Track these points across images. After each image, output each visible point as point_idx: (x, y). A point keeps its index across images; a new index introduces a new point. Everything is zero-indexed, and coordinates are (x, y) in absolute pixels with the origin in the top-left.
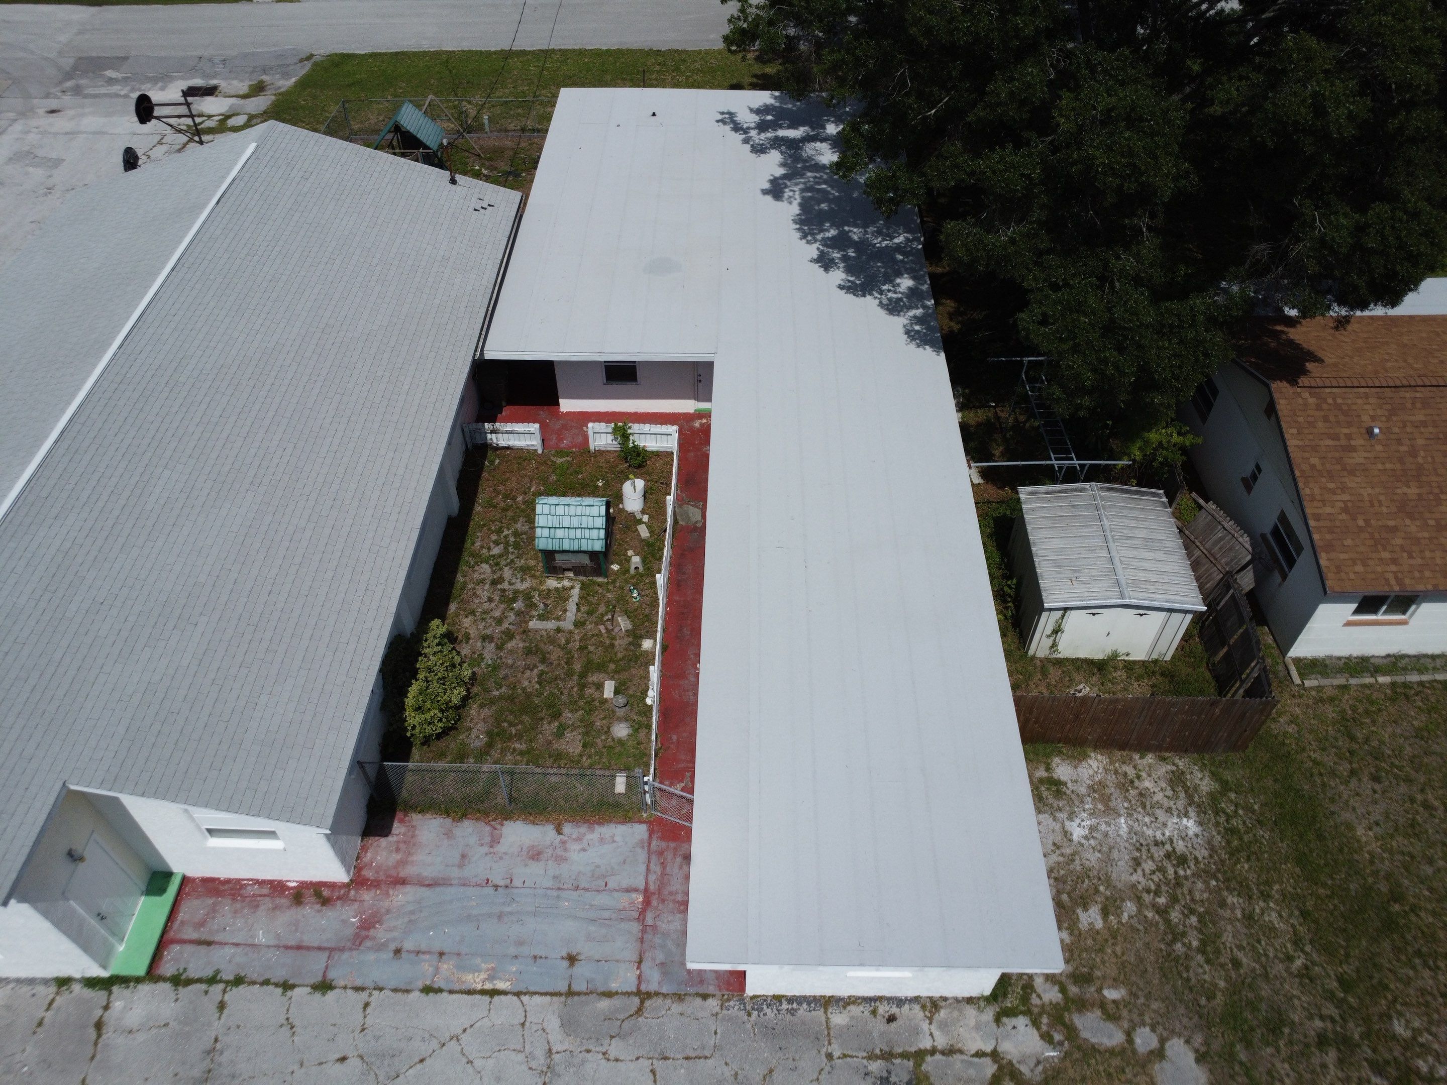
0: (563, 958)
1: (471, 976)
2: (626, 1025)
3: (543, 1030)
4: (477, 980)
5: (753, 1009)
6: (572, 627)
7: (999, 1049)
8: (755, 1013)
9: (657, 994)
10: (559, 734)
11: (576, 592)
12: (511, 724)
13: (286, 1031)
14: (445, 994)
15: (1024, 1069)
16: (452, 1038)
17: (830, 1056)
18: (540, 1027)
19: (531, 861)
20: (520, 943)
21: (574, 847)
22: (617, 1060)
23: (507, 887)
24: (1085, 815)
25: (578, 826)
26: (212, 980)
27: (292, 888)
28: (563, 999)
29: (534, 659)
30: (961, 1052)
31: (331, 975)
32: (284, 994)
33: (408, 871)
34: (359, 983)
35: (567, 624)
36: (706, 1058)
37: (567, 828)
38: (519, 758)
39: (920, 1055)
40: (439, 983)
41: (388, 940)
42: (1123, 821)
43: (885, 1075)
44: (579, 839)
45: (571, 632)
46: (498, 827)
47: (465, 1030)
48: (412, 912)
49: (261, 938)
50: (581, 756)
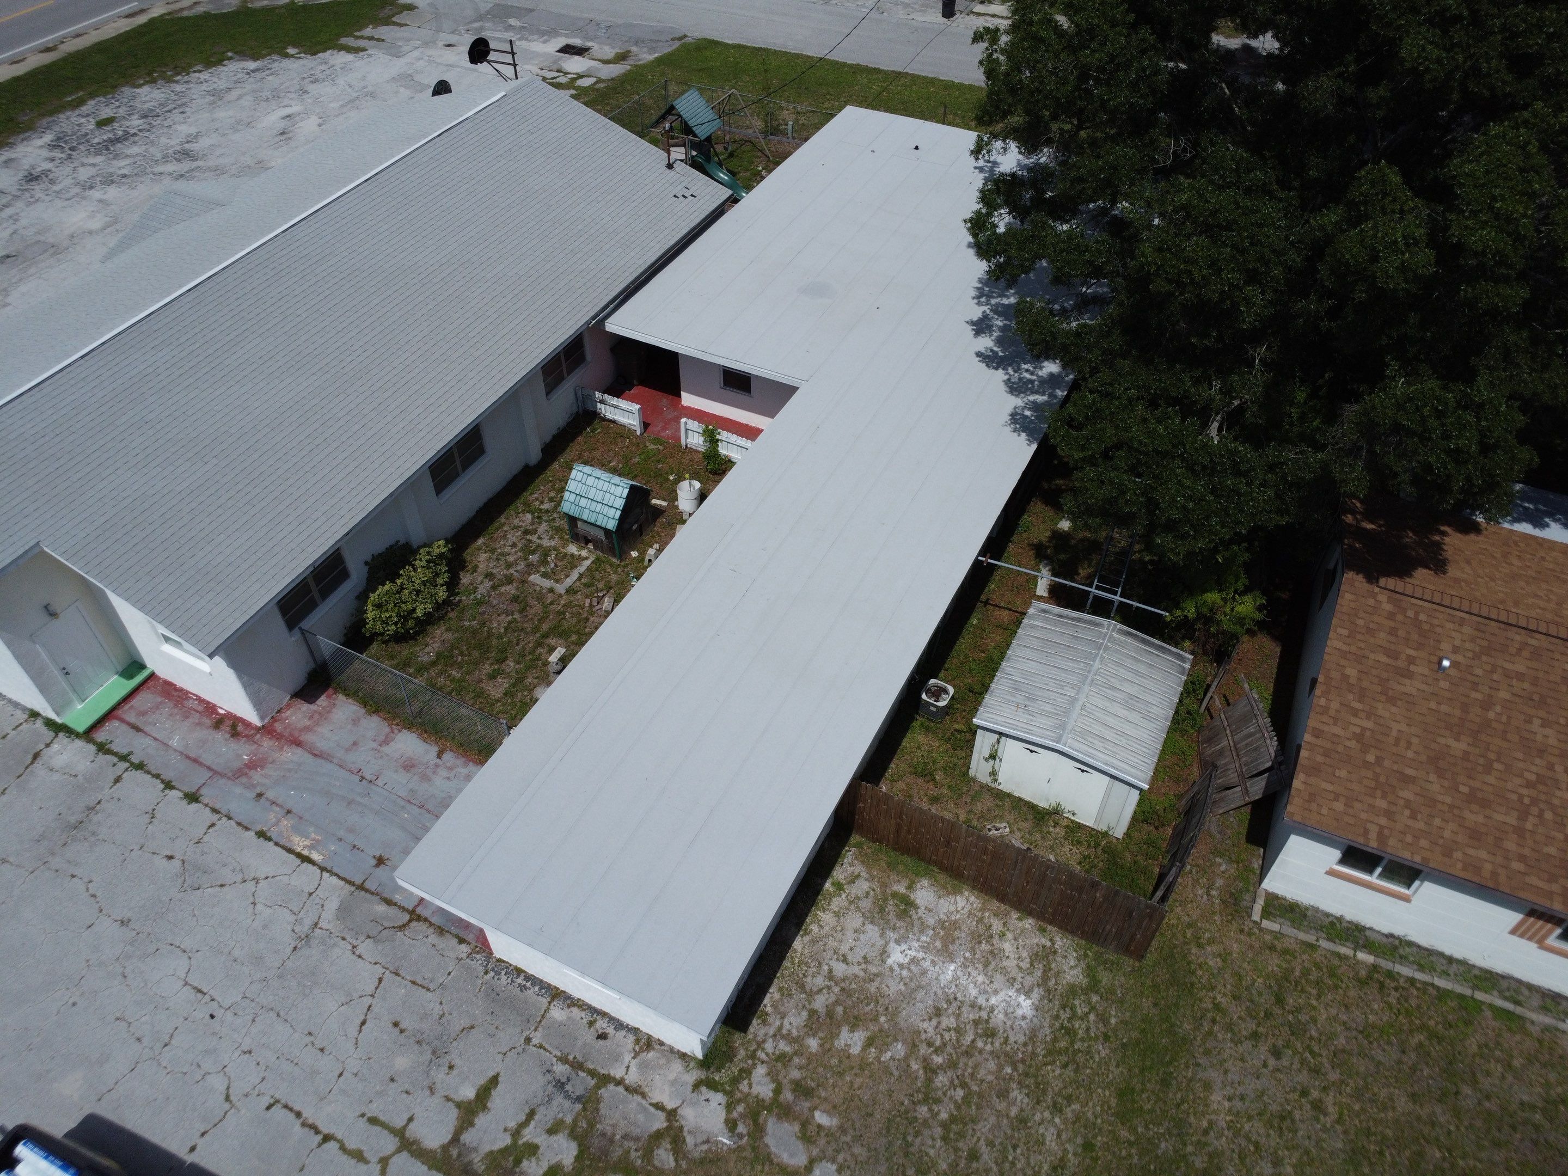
0: (374, 857)
1: (298, 839)
2: (385, 932)
3: (323, 906)
4: (301, 844)
5: (493, 970)
6: (563, 592)
7: (679, 1111)
8: (492, 974)
9: (426, 920)
10: (492, 677)
11: (587, 563)
12: (461, 654)
13: (146, 818)
14: (271, 844)
15: (690, 1140)
16: (254, 879)
17: (528, 1040)
18: (321, 902)
19: (402, 770)
20: (351, 830)
21: (443, 773)
22: (360, 956)
23: (370, 782)
24: (916, 945)
25: (457, 758)
26: (124, 758)
27: (222, 715)
28: (353, 889)
29: (516, 607)
30: (644, 1095)
31: (203, 791)
32: (163, 790)
33: (306, 737)
34: (217, 807)
35: (560, 588)
36: (428, 990)
37: (448, 756)
38: (448, 682)
39: (605, 1080)
40: (273, 833)
41: (258, 784)
42: (952, 967)
43: (564, 1080)
44: (450, 769)
45: (560, 596)
46: (396, 731)
47: (267, 878)
48: (289, 770)
49: (175, 742)
50: (497, 701)
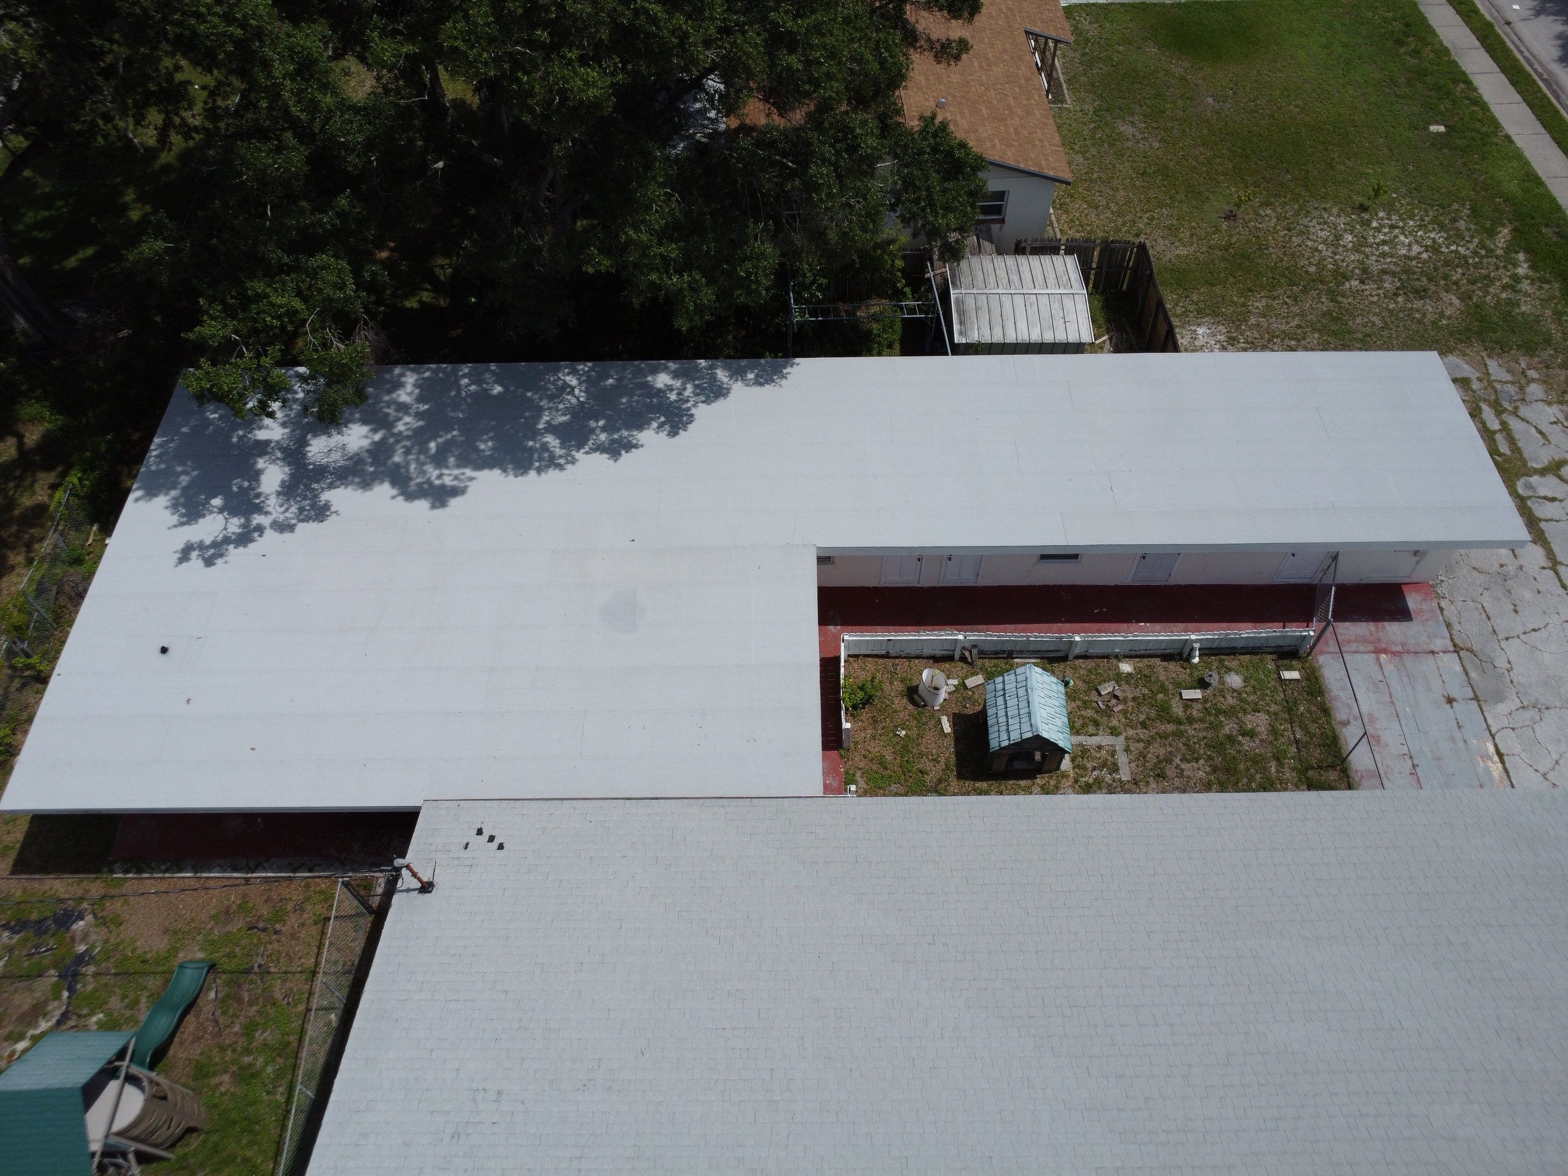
0: (1452, 707)
1: (1494, 773)
2: (1482, 658)
3: (1510, 714)
4: (1495, 768)
6: (1122, 738)
9: (1452, 640)
18: (1509, 717)
20: (1453, 740)
23: (1411, 757)
25: (1336, 709)
28: (1482, 703)
29: (1170, 770)
35: (1119, 742)
36: (1483, 607)
37: (1340, 717)
44: (1348, 707)
45: (1127, 739)
47: (1536, 770)
